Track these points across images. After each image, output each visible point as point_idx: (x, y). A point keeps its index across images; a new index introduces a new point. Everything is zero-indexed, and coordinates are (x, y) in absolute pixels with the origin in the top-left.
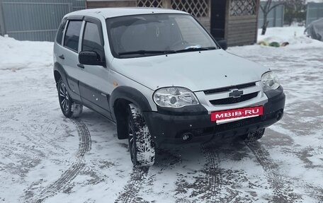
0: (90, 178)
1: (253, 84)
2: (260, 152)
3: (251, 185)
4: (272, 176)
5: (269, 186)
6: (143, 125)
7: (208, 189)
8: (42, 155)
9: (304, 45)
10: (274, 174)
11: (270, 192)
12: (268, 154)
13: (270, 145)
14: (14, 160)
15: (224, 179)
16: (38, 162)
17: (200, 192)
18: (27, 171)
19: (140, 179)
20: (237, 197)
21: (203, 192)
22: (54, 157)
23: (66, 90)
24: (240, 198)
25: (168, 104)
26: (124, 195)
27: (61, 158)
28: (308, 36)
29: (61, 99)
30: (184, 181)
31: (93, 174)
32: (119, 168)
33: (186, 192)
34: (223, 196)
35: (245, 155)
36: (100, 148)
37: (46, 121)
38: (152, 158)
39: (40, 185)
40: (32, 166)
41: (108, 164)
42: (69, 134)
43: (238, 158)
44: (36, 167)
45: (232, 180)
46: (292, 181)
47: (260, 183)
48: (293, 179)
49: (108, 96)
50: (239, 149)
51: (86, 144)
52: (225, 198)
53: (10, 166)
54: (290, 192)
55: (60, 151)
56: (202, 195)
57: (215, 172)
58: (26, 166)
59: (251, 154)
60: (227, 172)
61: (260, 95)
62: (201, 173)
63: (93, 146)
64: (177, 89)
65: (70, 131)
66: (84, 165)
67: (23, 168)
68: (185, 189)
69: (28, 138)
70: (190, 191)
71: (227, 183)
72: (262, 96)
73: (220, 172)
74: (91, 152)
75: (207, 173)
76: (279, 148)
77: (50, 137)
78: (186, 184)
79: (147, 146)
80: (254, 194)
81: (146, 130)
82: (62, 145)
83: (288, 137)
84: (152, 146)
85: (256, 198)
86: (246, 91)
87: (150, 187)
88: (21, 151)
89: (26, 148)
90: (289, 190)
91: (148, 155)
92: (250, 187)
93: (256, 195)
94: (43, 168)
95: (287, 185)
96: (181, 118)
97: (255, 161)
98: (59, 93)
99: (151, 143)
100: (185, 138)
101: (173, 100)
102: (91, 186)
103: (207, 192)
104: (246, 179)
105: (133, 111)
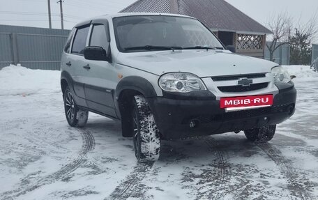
0: (91, 170)
1: (263, 75)
2: (272, 151)
3: (262, 176)
4: (286, 169)
5: (282, 176)
6: (147, 115)
7: (217, 178)
8: (43, 153)
9: (311, 78)
10: (287, 167)
11: (284, 182)
12: (279, 152)
13: (282, 145)
14: (13, 156)
15: (233, 171)
16: (38, 158)
17: (208, 181)
18: (26, 165)
19: (144, 171)
20: (248, 184)
21: (210, 181)
22: (55, 155)
23: (72, 98)
24: (251, 186)
25: (174, 89)
26: (126, 182)
27: (62, 156)
28: (315, 71)
29: (67, 108)
30: (190, 172)
31: (94, 167)
32: (123, 163)
33: (192, 181)
34: (232, 184)
35: (255, 153)
36: (103, 148)
37: (51, 129)
38: (157, 149)
39: (37, 175)
40: (31, 161)
41: (111, 160)
42: (72, 138)
43: (249, 155)
44: (36, 162)
45: (242, 172)
46: (307, 172)
47: (273, 174)
48: (308, 171)
49: (113, 91)
50: (248, 148)
51: (89, 145)
52: (235, 185)
53: (8, 161)
54: (306, 181)
55: (62, 150)
56: (210, 183)
57: (224, 166)
58: (25, 161)
59: (262, 152)
60: (237, 166)
61: (270, 85)
62: (209, 167)
63: (97, 147)
64: (184, 75)
65: (74, 136)
66: (86, 160)
67: (22, 163)
68: (192, 178)
69: (30, 141)
70: (197, 180)
71: (236, 174)
72: (273, 87)
73: (229, 166)
74: (94, 151)
75: (215, 167)
76: (292, 148)
77: (53, 140)
78: (193, 175)
79: (152, 136)
80: (266, 183)
81: (151, 119)
82: (65, 146)
83: (300, 140)
84: (157, 136)
85: (268, 186)
86: (256, 81)
87: (154, 177)
88: (21, 150)
89: (27, 147)
90: (305, 180)
91: (152, 146)
92: (261, 177)
93: (268, 184)
94: (43, 162)
95: (302, 175)
96: (188, 103)
97: (266, 158)
98: (66, 102)
99: (156, 133)
100: (192, 125)
101: (179, 86)
102: (92, 176)
103: (216, 181)
104: (257, 171)
105: (138, 101)
